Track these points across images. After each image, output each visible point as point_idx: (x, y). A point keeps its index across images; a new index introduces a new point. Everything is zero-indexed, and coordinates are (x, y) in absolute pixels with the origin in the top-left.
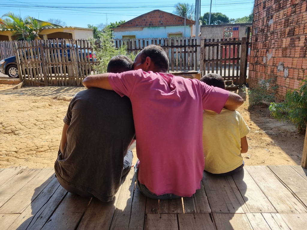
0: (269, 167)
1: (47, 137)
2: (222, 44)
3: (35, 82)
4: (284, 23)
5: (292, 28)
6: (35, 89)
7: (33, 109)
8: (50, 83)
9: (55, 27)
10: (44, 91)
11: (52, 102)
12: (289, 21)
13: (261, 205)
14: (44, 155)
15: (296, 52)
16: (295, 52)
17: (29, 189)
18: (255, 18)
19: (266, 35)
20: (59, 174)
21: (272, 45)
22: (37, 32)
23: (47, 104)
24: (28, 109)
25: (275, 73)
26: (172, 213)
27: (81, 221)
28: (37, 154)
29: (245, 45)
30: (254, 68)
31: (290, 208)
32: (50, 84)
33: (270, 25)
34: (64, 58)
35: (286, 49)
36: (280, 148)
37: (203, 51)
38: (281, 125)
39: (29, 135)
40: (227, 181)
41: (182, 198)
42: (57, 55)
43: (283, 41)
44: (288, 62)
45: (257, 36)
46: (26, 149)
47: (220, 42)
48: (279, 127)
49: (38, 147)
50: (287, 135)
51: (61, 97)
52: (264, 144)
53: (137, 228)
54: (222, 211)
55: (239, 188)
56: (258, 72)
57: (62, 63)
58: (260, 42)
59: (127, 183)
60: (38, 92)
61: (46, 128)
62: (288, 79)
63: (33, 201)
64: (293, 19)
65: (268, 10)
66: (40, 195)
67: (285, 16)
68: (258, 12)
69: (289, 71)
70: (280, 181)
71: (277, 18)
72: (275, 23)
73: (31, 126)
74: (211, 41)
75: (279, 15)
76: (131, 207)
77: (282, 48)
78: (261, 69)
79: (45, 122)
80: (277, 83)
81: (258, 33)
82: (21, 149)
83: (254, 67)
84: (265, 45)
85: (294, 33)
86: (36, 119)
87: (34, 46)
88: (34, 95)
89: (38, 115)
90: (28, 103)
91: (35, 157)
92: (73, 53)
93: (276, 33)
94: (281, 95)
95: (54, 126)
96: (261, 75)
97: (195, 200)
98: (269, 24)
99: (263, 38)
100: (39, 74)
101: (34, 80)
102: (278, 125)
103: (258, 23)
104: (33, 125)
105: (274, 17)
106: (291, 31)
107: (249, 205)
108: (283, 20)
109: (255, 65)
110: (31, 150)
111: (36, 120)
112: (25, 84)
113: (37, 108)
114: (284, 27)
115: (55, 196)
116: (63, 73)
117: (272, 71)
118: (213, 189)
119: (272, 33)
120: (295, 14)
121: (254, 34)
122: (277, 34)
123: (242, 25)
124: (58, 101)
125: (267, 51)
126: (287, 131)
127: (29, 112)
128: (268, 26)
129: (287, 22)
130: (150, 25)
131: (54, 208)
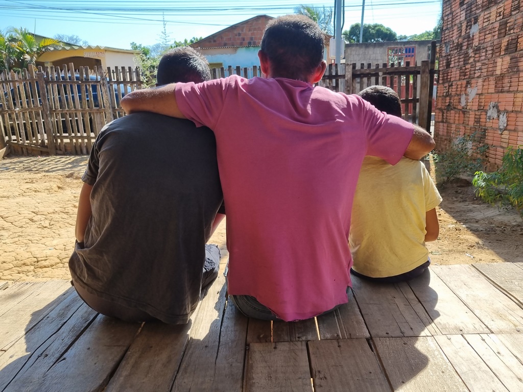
0: (474, 267)
1: (55, 242)
2: (384, 74)
3: (30, 148)
4: (499, 30)
5: (514, 37)
6: (30, 161)
7: (28, 194)
8: (60, 150)
9: (68, 48)
10: (48, 164)
11: (65, 183)
12: (508, 25)
13: (462, 323)
14: (49, 273)
15: (521, 81)
16: (519, 81)
17: (22, 313)
18: (446, 24)
19: (466, 54)
20: (78, 277)
21: (476, 71)
22: (32, 58)
23: (55, 186)
24: (17, 194)
25: (483, 124)
26: (296, 341)
27: (125, 359)
28: (36, 271)
29: (428, 75)
30: (445, 117)
31: (515, 326)
32: (59, 152)
33: (473, 36)
34: (85, 102)
35: (503, 77)
36: (492, 252)
37: (350, 87)
38: (494, 214)
39: (20, 239)
40: (399, 290)
41: (316, 318)
42: (73, 97)
43: (496, 63)
44: (506, 100)
45: (449, 57)
46: (15, 262)
47: (381, 70)
48: (491, 217)
49: (39, 259)
50: (505, 230)
51: (81, 174)
52: (464, 247)
53: (231, 365)
54: (390, 334)
55: (420, 299)
56: (451, 123)
57: (82, 111)
58: (455, 68)
59: (211, 298)
60: (36, 166)
61: (52, 226)
62: (506, 132)
63: (29, 331)
64: (515, 20)
65: (469, 8)
66: (43, 321)
67: (500, 16)
68: (450, 13)
69: (508, 117)
70: (496, 286)
71: (485, 21)
72: (482, 30)
73: (25, 223)
74: (366, 68)
75: (488, 15)
76: (219, 334)
77: (495, 76)
78: (457, 118)
79: (50, 215)
80: (486, 142)
81: (452, 52)
82: (4, 262)
83: (445, 115)
84: (463, 74)
85: (517, 47)
86: (34, 210)
87: (26, 78)
88: (29, 171)
89: (37, 204)
90: (18, 184)
91: (33, 276)
92: (103, 90)
93: (484, 49)
94: (494, 162)
95: (68, 223)
96: (457, 128)
97: (339, 319)
98: (471, 33)
99: (461, 60)
100: (39, 135)
101: (27, 143)
102: (489, 215)
103: (451, 33)
104: (28, 221)
105: (480, 20)
106: (511, 44)
107: (439, 323)
108: (497, 25)
109: (445, 111)
110: (24, 264)
111: (34, 213)
112: (11, 152)
113: (35, 191)
114: (498, 36)
115: (72, 322)
116: (85, 132)
117: (478, 121)
118: (371, 302)
119: (477, 50)
120: (517, 11)
121: (444, 55)
122: (487, 51)
123: (421, 43)
124: (75, 181)
125: (468, 83)
126: (506, 225)
127: (20, 199)
128: (469, 37)
129: (503, 27)
130: (250, 43)
131: (72, 340)
